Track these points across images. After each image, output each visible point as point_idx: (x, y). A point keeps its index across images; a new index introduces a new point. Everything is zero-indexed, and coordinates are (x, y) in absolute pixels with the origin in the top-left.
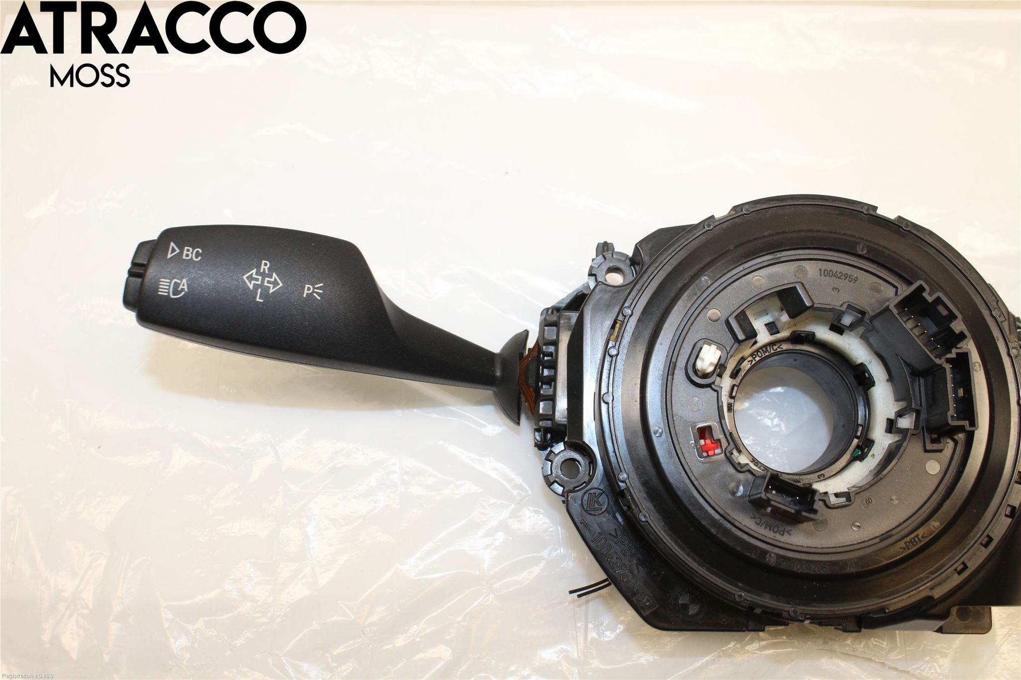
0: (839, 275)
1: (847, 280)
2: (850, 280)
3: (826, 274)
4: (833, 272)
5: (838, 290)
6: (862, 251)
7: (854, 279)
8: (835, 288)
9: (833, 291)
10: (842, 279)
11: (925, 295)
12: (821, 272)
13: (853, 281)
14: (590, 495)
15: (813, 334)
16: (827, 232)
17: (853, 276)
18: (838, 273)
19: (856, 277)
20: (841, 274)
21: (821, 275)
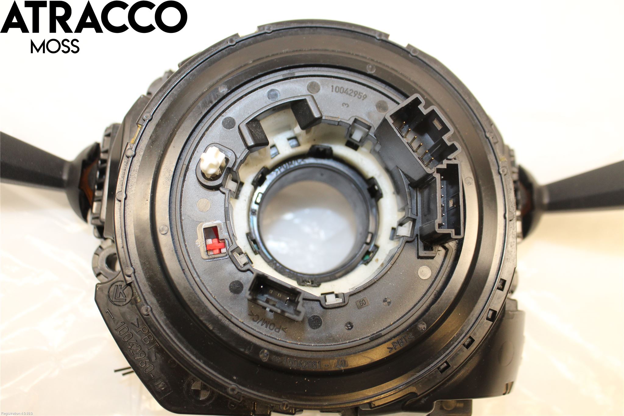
0: (349, 92)
1: (356, 96)
2: (360, 97)
3: (337, 90)
4: (344, 89)
5: (347, 105)
6: (372, 70)
7: (363, 97)
8: (344, 103)
9: (343, 106)
10: (352, 96)
11: (421, 107)
12: (333, 88)
13: (362, 98)
14: (116, 287)
15: (330, 150)
16: (340, 52)
17: (362, 93)
18: (348, 90)
19: (365, 95)
20: (351, 91)
21: (332, 91)
